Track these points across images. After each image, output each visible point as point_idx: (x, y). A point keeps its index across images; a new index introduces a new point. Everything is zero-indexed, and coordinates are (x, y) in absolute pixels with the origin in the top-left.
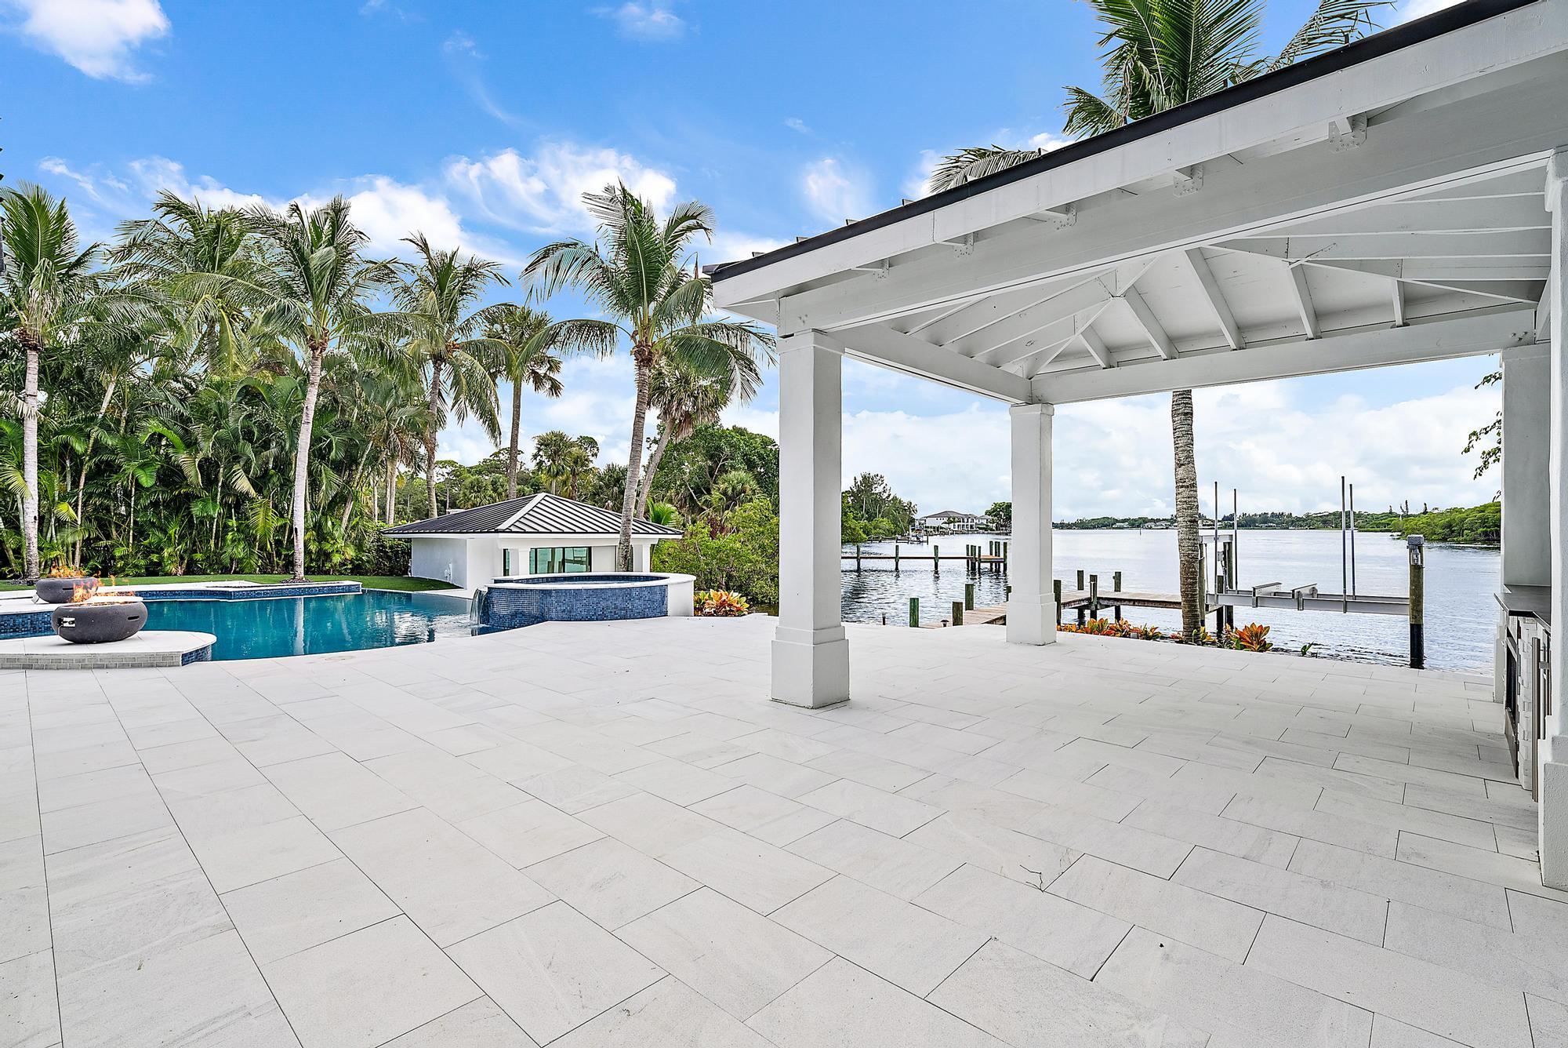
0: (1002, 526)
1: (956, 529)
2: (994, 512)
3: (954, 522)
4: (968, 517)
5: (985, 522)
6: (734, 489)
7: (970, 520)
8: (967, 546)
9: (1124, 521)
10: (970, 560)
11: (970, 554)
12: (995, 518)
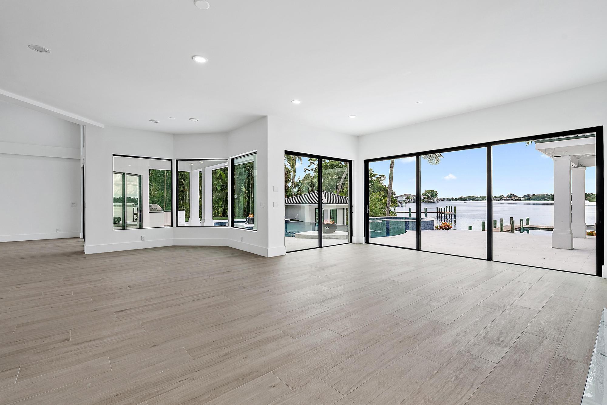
0: (429, 200)
3: (408, 198)
8: (437, 208)
9: (480, 197)
10: (438, 214)
11: (438, 211)
12: (426, 197)
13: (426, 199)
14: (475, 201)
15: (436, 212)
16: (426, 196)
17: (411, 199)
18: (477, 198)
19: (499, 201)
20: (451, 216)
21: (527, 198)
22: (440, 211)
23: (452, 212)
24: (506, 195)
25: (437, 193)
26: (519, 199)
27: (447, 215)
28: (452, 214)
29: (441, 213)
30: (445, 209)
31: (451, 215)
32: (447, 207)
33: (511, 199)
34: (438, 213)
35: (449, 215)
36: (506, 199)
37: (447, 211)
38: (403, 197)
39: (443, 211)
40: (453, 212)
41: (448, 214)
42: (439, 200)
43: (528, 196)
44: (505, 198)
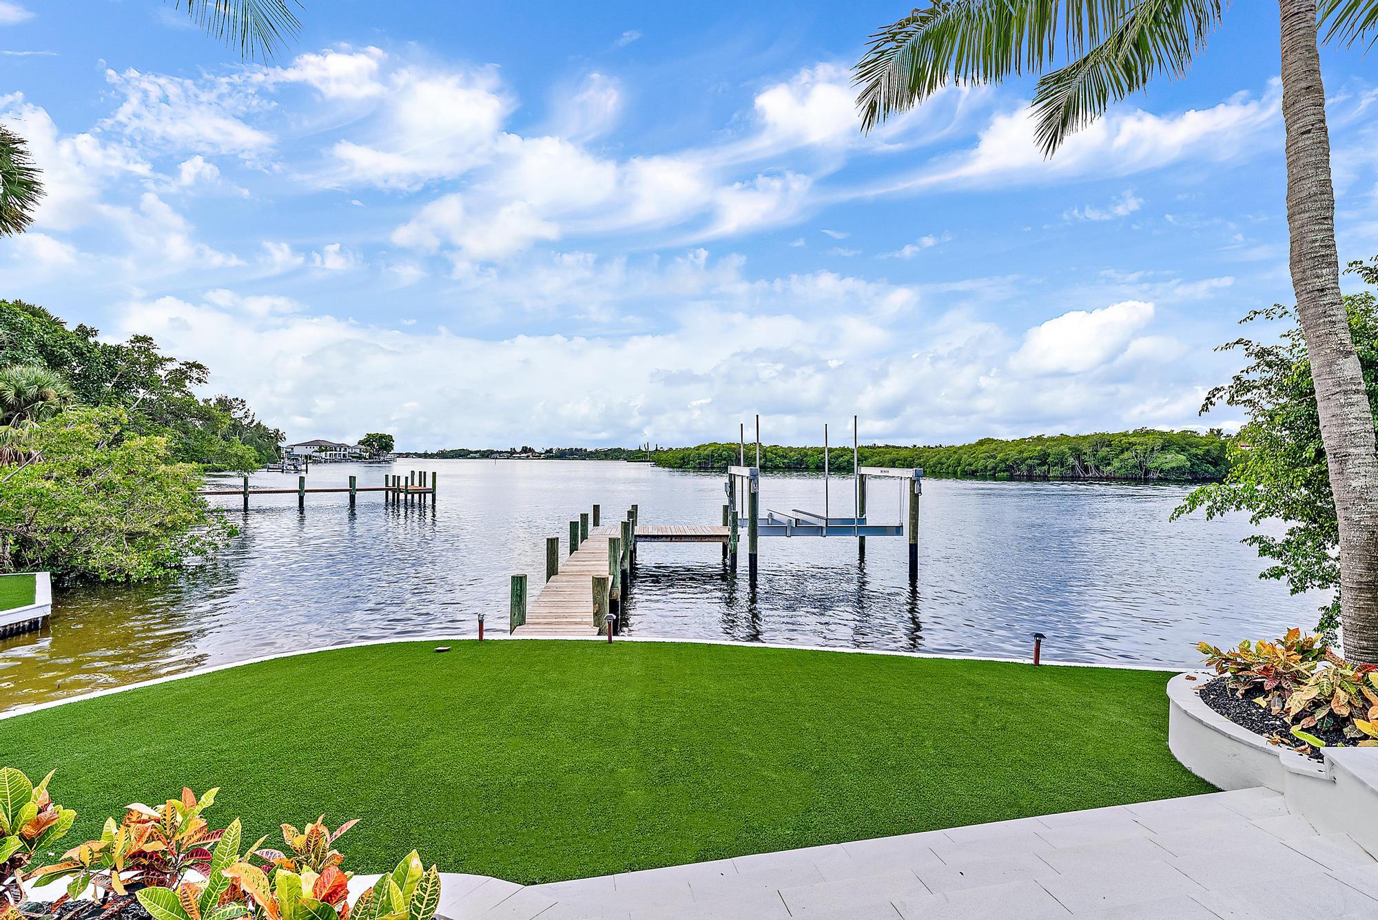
0: (375, 455)
1: (328, 458)
2: (367, 442)
3: (326, 450)
4: (341, 446)
5: (358, 451)
6: (19, 393)
7: (342, 449)
8: (387, 476)
9: (476, 452)
10: (389, 492)
11: (390, 484)
12: (369, 448)
13: (368, 454)
14: (469, 458)
15: (384, 487)
16: (368, 445)
17: (328, 453)
18: (471, 452)
19: (508, 458)
20: (425, 498)
21: (549, 455)
22: (394, 485)
23: (427, 487)
24: (518, 450)
25: (393, 441)
26: (538, 456)
27: (413, 497)
28: (425, 493)
29: (396, 491)
30: (407, 478)
31: (423, 495)
32: (413, 473)
33: (528, 456)
34: (390, 489)
35: (418, 495)
36: (518, 455)
37: (413, 484)
38: (309, 447)
39: (402, 483)
40: (429, 485)
41: (416, 493)
42: (398, 457)
43: (550, 451)
44: (518, 453)
